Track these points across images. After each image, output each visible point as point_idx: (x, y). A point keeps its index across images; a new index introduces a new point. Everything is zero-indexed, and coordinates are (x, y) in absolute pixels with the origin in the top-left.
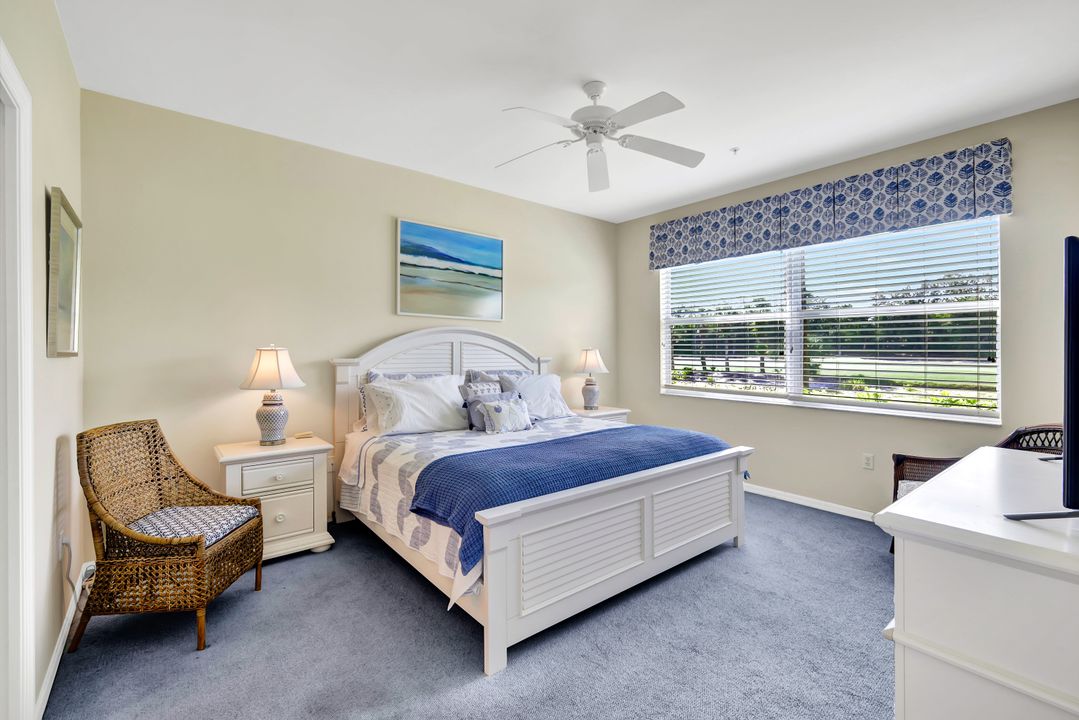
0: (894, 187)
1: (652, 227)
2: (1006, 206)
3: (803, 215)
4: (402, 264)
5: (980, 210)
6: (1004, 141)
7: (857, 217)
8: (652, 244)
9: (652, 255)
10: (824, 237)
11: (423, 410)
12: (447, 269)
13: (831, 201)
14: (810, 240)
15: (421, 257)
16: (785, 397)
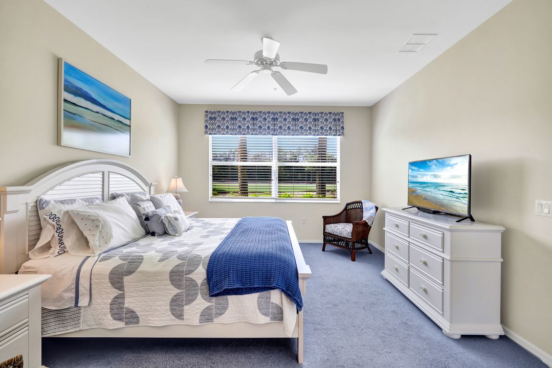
0: (315, 120)
1: (207, 112)
2: (343, 134)
3: (284, 123)
4: (65, 101)
5: (338, 134)
6: (343, 113)
7: (303, 128)
8: (206, 121)
9: (206, 127)
10: (292, 134)
11: (123, 226)
12: (97, 112)
13: (294, 119)
14: (286, 134)
15: (79, 98)
16: (273, 199)
